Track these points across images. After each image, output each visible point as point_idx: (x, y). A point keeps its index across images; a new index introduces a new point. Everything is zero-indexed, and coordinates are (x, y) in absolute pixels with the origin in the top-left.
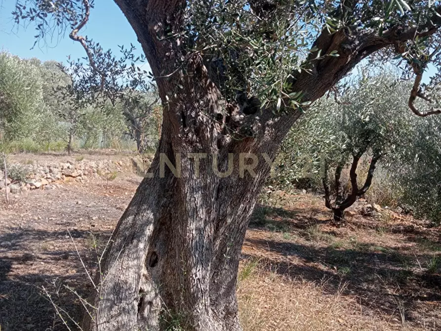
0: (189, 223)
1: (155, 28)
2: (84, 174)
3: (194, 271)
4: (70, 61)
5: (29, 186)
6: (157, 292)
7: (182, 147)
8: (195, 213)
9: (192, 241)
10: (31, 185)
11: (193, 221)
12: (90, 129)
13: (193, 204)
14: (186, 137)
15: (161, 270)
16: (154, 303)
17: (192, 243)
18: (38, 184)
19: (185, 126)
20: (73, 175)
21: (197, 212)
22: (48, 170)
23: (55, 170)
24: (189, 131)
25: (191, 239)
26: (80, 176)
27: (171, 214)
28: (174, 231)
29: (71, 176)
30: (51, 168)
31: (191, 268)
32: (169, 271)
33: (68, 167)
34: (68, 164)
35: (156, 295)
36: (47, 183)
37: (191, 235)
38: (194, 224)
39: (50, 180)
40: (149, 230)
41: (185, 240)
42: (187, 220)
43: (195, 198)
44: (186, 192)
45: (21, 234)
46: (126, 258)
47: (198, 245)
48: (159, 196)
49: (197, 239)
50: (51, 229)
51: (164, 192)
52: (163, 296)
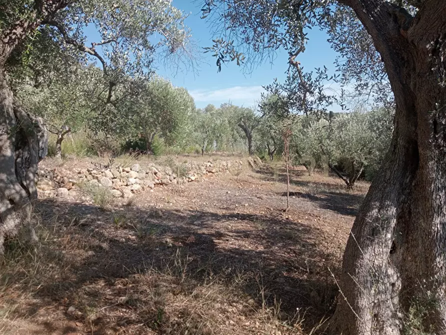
0: (434, 218)
1: (428, 46)
2: (220, 171)
3: (438, 260)
4: (276, 83)
5: (187, 179)
6: (399, 276)
7: (431, 151)
8: (440, 210)
9: (437, 234)
10: (189, 178)
11: (438, 217)
12: (218, 137)
13: (438, 201)
14: (437, 142)
15: (401, 257)
16: (396, 284)
17: (437, 236)
18: (193, 178)
19: (436, 132)
20: (213, 171)
21: (441, 209)
22: (198, 168)
23: (203, 168)
24: (439, 136)
25: (436, 232)
26: (217, 172)
27: (411, 209)
28: (415, 224)
29: (212, 172)
30: (200, 166)
31: (436, 258)
32: (409, 258)
33: (210, 166)
34: (209, 164)
35: (398, 278)
36: (198, 177)
37: (436, 228)
38: (439, 220)
39: (200, 175)
40: (393, 223)
41: (430, 233)
42: (433, 215)
43: (440, 196)
44: (432, 191)
45: (201, 216)
46: (377, 246)
47: (442, 237)
48: (399, 194)
49: (441, 232)
50: (220, 212)
51: (402, 190)
52: (403, 279)
